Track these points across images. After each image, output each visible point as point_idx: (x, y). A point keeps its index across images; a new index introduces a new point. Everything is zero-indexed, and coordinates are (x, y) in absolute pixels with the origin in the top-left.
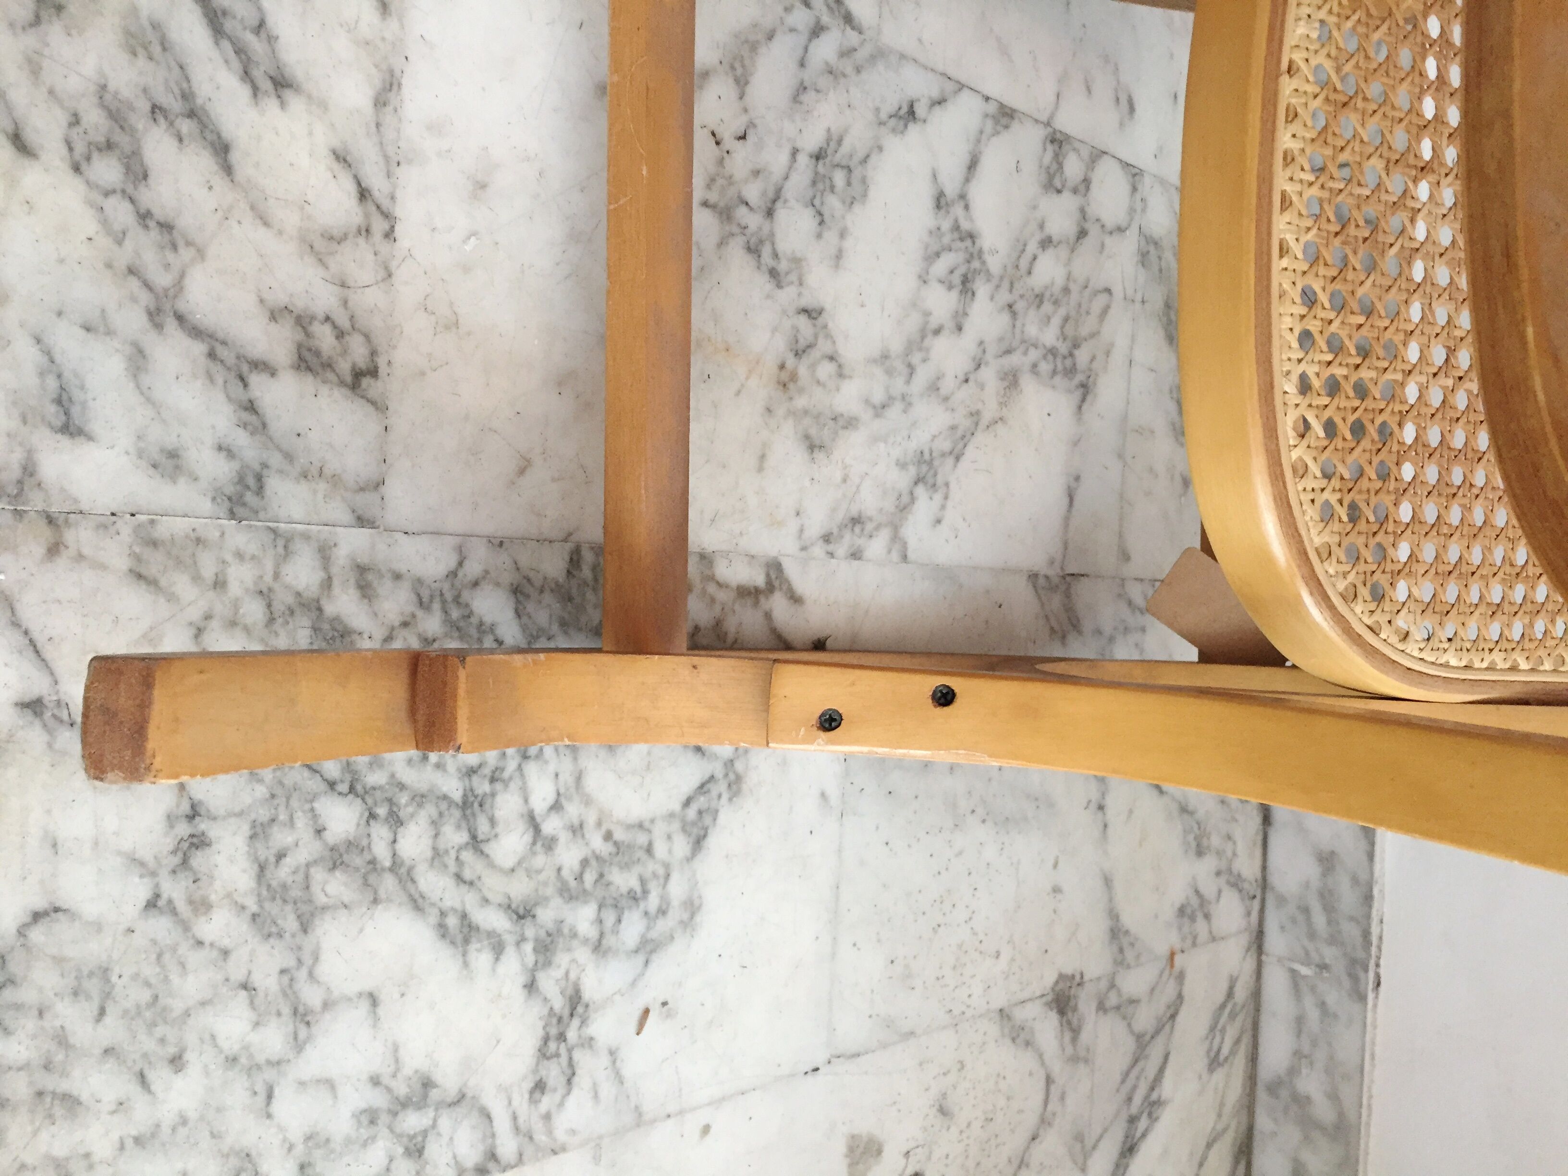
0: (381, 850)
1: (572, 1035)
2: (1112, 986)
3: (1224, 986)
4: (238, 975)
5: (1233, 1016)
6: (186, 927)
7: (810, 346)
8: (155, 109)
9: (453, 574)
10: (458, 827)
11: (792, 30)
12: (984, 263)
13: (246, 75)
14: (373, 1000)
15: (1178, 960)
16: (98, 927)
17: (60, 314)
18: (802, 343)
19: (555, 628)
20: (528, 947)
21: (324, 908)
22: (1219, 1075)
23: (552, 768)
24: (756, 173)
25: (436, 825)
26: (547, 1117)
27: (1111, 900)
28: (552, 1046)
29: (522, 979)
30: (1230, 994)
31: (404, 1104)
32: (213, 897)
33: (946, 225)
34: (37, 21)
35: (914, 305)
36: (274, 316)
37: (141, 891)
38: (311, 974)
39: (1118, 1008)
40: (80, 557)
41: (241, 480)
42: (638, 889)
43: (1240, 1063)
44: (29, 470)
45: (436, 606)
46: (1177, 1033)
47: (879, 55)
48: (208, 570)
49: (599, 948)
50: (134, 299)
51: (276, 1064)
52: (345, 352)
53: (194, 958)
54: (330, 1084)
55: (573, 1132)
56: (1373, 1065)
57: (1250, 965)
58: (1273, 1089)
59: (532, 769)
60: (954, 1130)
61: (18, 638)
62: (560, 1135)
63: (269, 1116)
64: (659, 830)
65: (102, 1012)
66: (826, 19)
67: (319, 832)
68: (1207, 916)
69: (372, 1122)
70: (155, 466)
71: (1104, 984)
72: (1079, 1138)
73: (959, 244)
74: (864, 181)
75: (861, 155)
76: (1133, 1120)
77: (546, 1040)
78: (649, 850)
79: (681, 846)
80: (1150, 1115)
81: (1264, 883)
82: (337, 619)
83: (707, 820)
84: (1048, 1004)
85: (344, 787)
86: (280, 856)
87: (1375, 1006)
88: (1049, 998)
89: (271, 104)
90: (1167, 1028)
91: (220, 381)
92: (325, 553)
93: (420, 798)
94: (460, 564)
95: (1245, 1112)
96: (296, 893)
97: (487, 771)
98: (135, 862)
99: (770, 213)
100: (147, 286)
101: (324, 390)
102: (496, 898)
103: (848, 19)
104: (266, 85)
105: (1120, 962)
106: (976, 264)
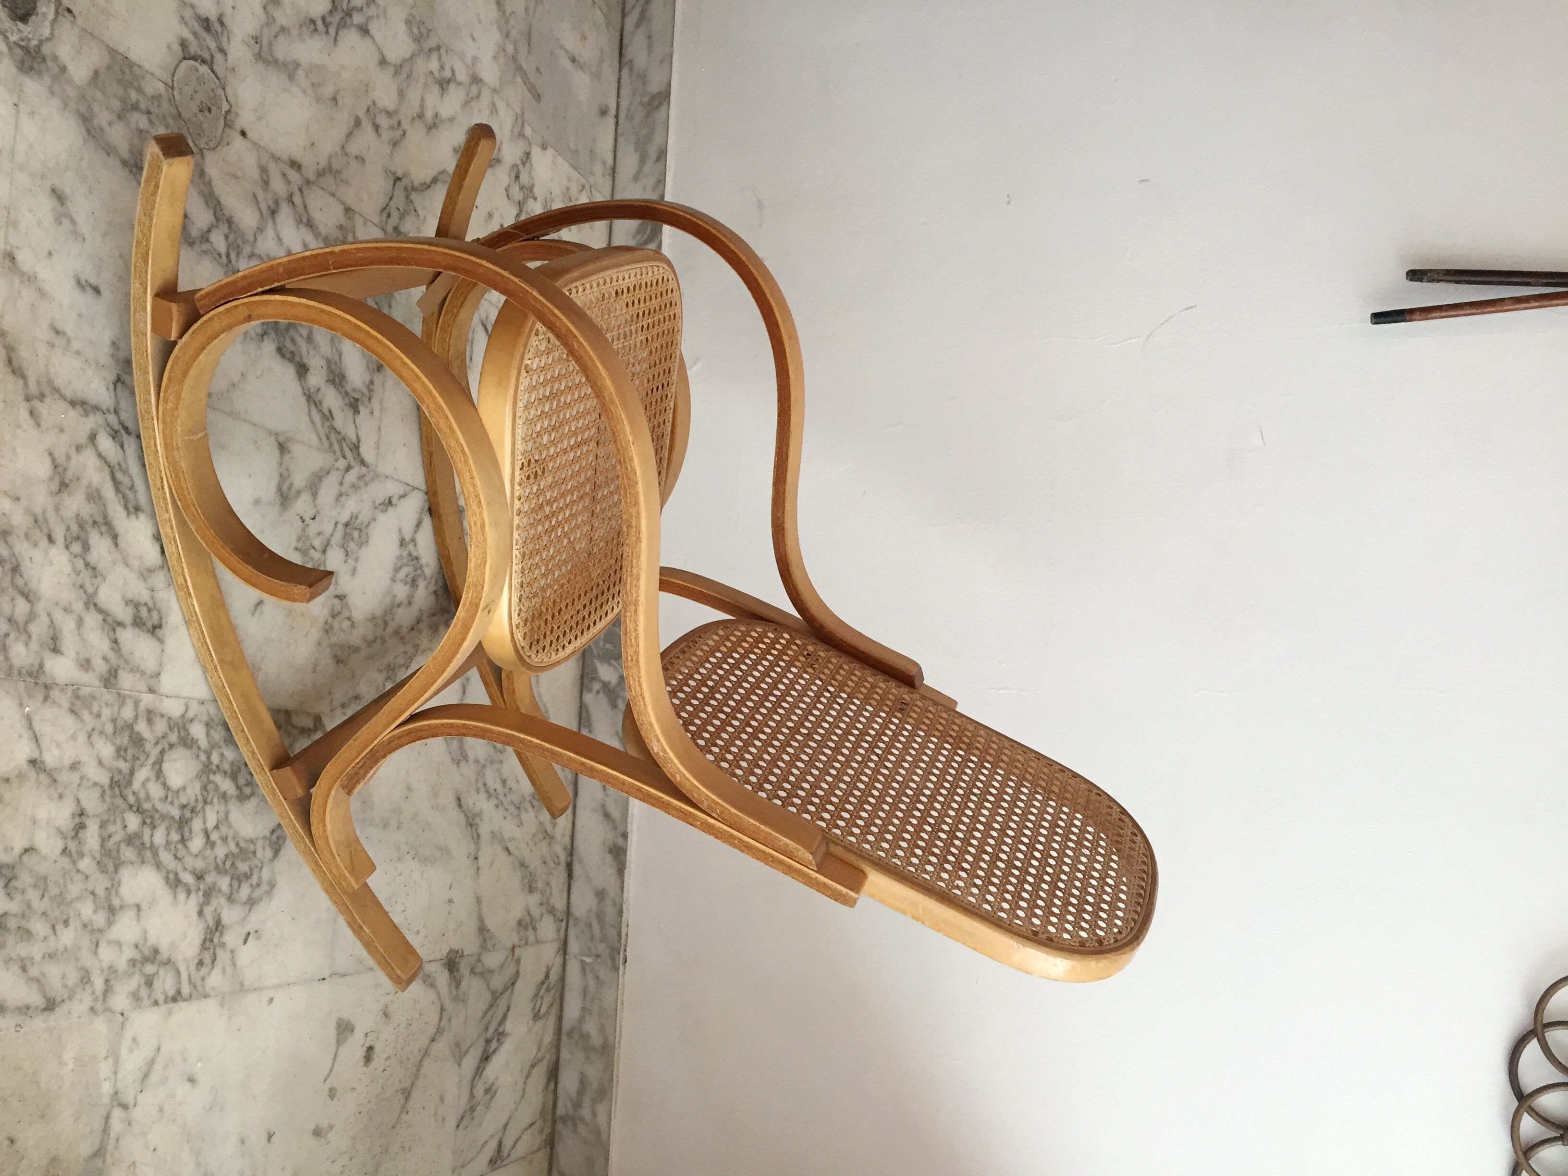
0: (146, 839)
1: (216, 940)
2: (479, 960)
3: (544, 970)
4: (91, 888)
5: (548, 990)
6: (74, 863)
7: (339, 613)
8: (95, 522)
9: (183, 716)
10: (177, 833)
11: (338, 469)
12: (423, 571)
13: (126, 508)
14: (138, 907)
15: (517, 950)
16: (45, 858)
17: (57, 604)
18: (336, 611)
19: (222, 743)
20: (201, 893)
21: (124, 863)
22: (539, 1024)
23: (217, 807)
24: (319, 534)
25: (168, 829)
26: (203, 979)
27: (480, 910)
28: (208, 944)
29: (197, 909)
30: (547, 976)
31: (146, 960)
32: (85, 851)
33: (405, 554)
34: (60, 491)
35: (388, 592)
36: (127, 603)
37: (60, 845)
38: (117, 893)
39: (482, 974)
40: (54, 702)
41: (110, 672)
42: (249, 872)
43: (552, 1020)
44: (41, 666)
45: (176, 730)
46: (516, 992)
47: (376, 477)
48: (95, 709)
49: (230, 899)
50: (81, 598)
51: (100, 931)
52: (151, 617)
53: (78, 877)
54: (119, 944)
55: (213, 988)
56: (623, 1008)
57: (559, 960)
58: (570, 1034)
59: (208, 808)
60: (391, 1028)
61: (31, 734)
62: (207, 989)
63: (96, 954)
64: (259, 844)
65: (43, 896)
66: (353, 463)
67: (125, 827)
68: (534, 929)
69: (134, 965)
70: (82, 666)
71: (474, 958)
72: (458, 1045)
73: (411, 563)
74: (367, 534)
75: (366, 522)
76: (488, 1042)
77: (205, 940)
78: (254, 853)
79: (269, 853)
80: (498, 1040)
81: (568, 913)
82: (138, 733)
83: (281, 841)
84: (444, 965)
85: (135, 809)
86: (110, 836)
87: (624, 974)
88: (445, 961)
89: (133, 517)
90: (509, 990)
91: (106, 630)
92: (137, 703)
93: (163, 817)
94: (186, 711)
95: (554, 1050)
96: (114, 854)
97: (190, 807)
98: (60, 832)
99: (324, 552)
100: (85, 592)
101: (142, 634)
102: (190, 868)
103: (363, 463)
104: (132, 510)
105: (484, 947)
106: (419, 572)
